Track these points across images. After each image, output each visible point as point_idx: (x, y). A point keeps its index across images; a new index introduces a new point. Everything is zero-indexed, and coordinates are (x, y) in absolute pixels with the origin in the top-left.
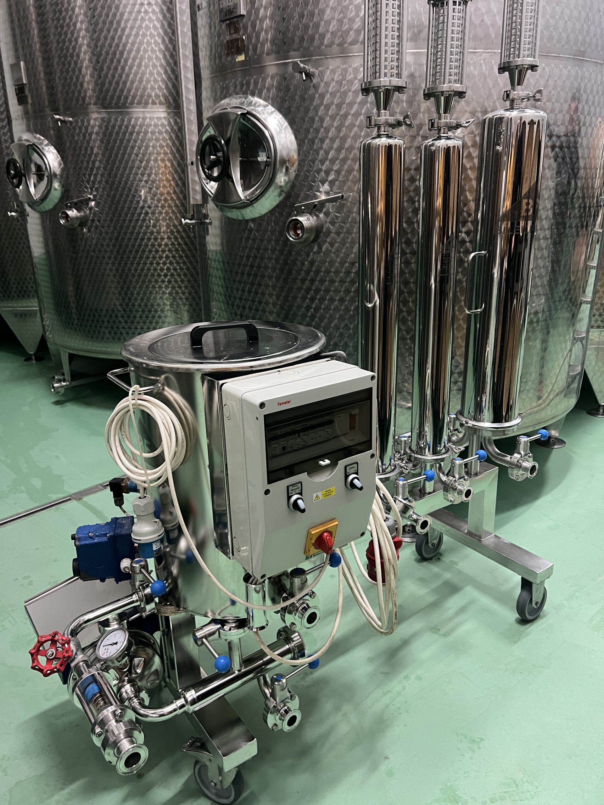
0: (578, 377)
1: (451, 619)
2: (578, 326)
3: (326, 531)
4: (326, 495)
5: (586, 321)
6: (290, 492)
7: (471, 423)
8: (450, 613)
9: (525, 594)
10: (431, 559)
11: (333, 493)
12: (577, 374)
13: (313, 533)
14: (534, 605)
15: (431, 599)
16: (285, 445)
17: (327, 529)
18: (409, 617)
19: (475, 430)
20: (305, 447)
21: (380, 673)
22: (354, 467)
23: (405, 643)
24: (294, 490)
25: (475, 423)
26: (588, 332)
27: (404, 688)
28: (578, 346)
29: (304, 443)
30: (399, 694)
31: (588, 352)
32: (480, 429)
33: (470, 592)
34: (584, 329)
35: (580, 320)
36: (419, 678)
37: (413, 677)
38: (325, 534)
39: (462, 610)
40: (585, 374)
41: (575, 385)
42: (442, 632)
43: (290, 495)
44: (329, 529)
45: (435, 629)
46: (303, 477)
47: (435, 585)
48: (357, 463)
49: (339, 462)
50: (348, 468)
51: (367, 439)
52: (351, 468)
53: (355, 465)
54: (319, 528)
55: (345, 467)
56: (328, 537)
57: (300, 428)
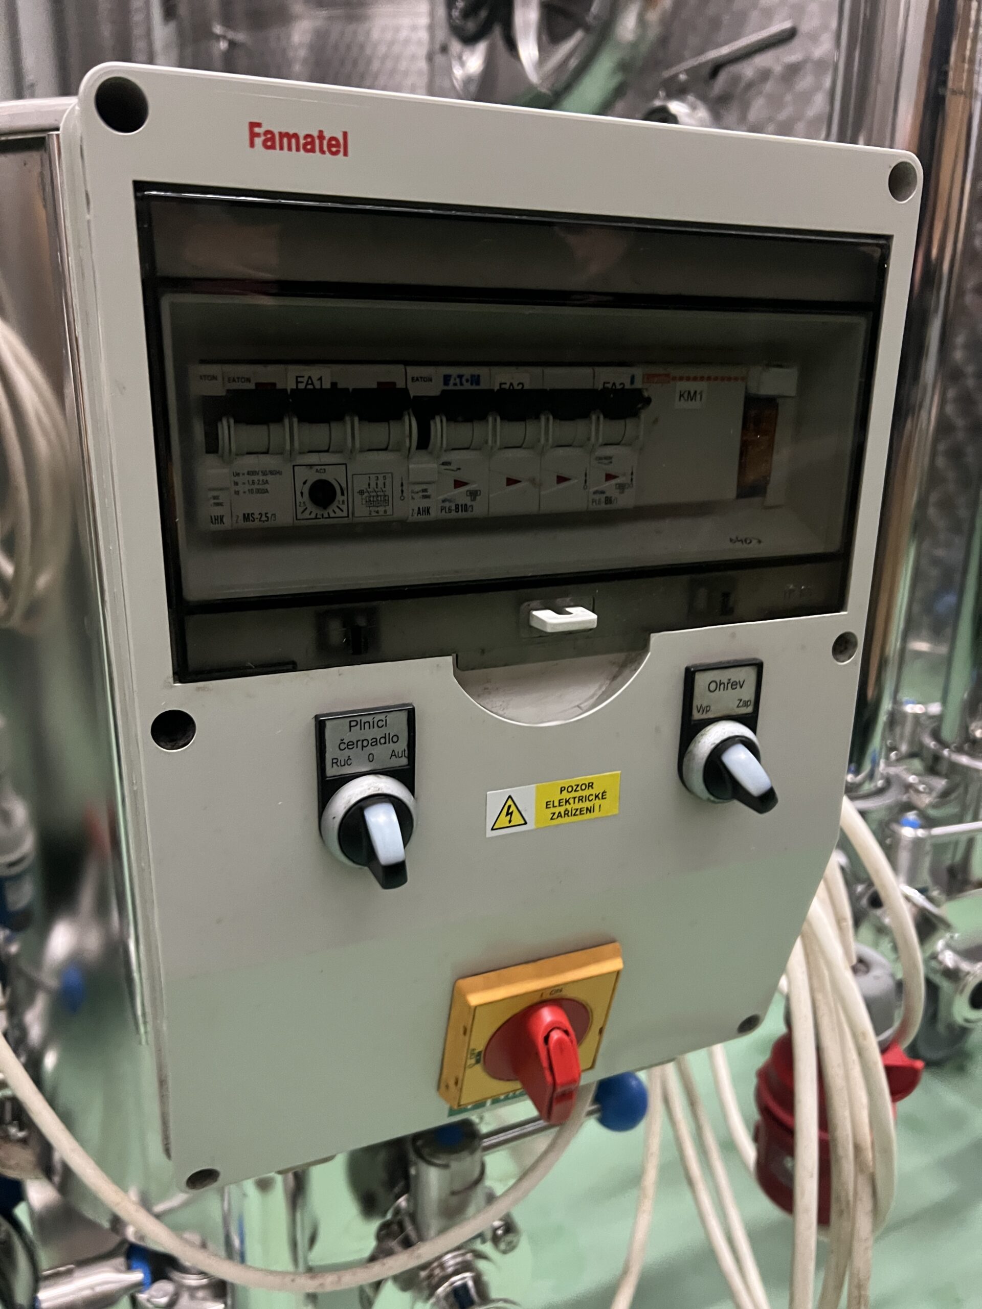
3: (552, 998)
4: (561, 808)
6: (331, 752)
11: (609, 807)
13: (475, 999)
16: (333, 475)
17: (558, 989)
22: (735, 685)
24: (363, 744)
38: (547, 1016)
43: (332, 771)
44: (569, 993)
46: (424, 679)
48: (759, 666)
49: (655, 638)
50: (702, 680)
51: (834, 545)
52: (719, 685)
53: (747, 675)
54: (509, 981)
55: (690, 675)
56: (556, 1035)
57: (433, 389)
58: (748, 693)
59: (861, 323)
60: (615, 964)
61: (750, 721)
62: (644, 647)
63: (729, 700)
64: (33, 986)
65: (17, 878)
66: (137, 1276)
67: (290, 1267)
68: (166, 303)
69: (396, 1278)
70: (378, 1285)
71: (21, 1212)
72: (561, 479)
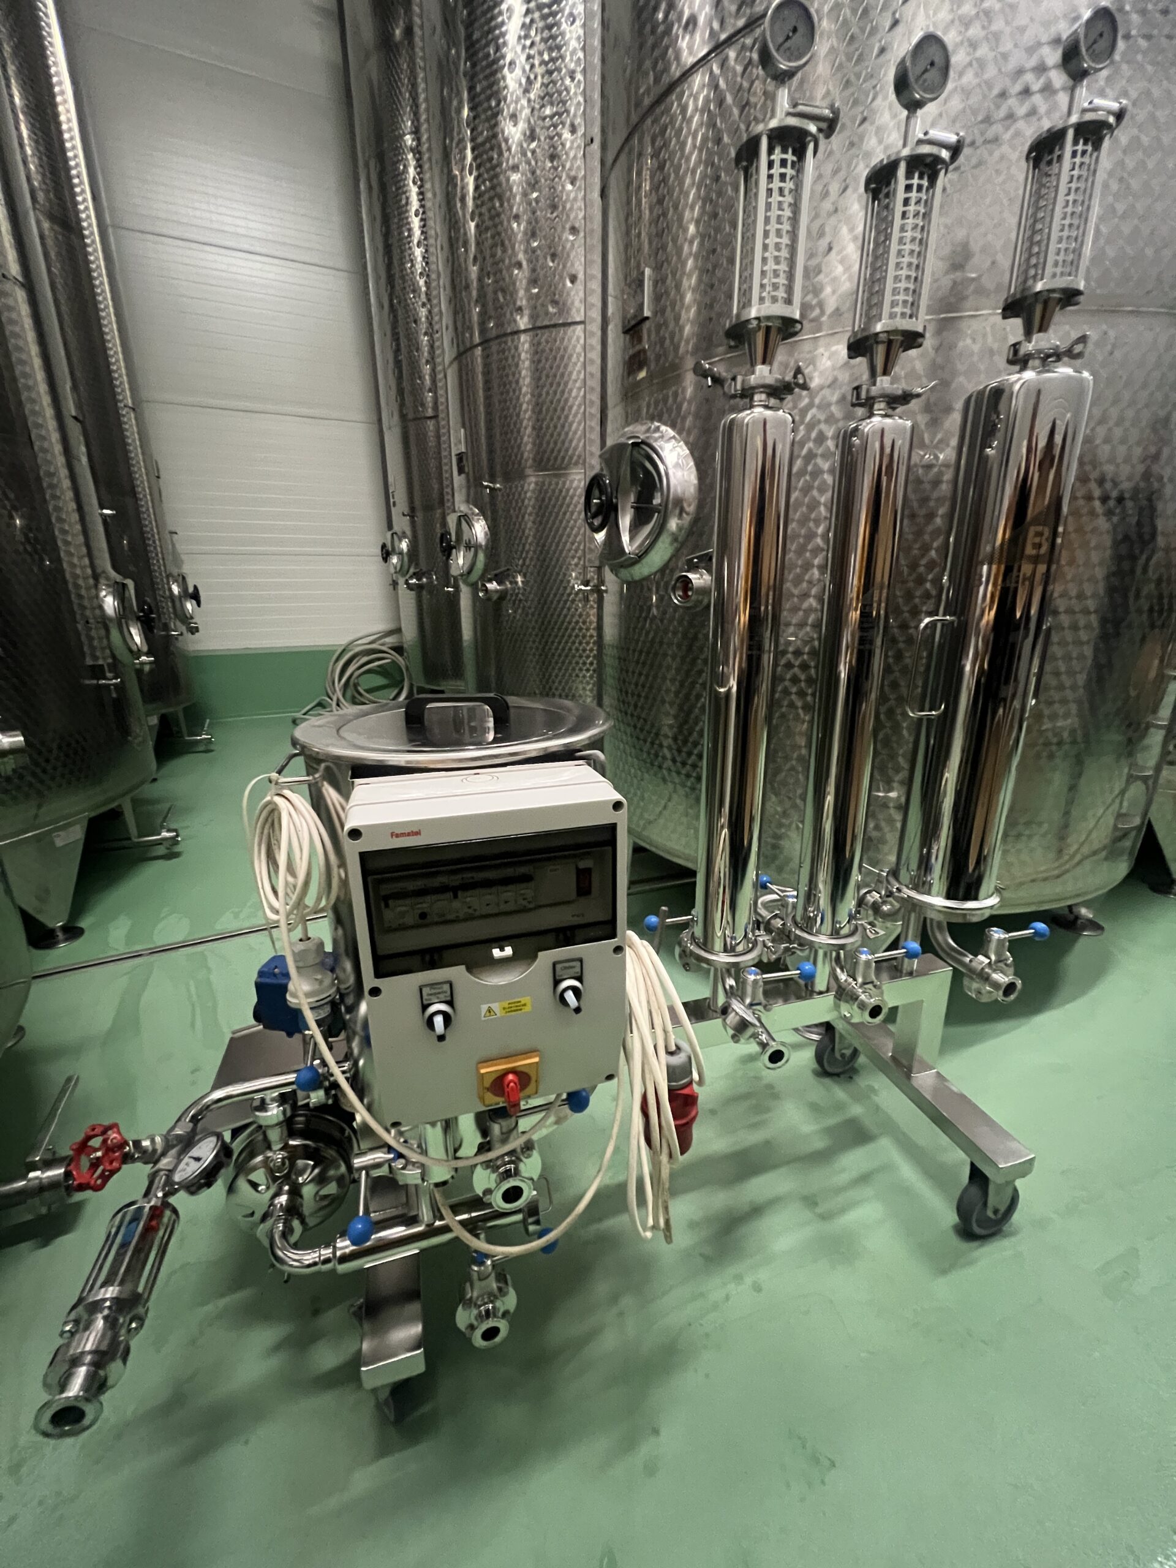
0: (1133, 834)
1: (840, 1190)
2: (1140, 758)
3: (513, 1071)
4: (509, 1010)
5: (1156, 751)
6: (425, 997)
7: (907, 892)
8: (844, 1178)
9: (975, 1191)
10: (838, 1075)
11: (528, 1009)
12: (1132, 829)
13: (483, 1071)
14: (990, 1213)
15: (819, 1144)
16: (428, 910)
17: (514, 1068)
18: (774, 1167)
19: (913, 906)
20: (470, 918)
21: (701, 1255)
22: (572, 967)
23: (756, 1211)
24: (435, 994)
25: (913, 894)
26: (1158, 769)
27: (727, 1298)
28: (1137, 790)
29: (470, 911)
30: (715, 1307)
31: (1158, 799)
32: (923, 906)
33: (885, 1148)
34: (1152, 763)
35: (1147, 748)
36: (757, 1288)
37: (749, 1280)
38: (511, 1077)
39: (864, 1179)
40: (1150, 826)
41: (1127, 843)
42: (819, 1210)
43: (425, 1002)
44: (519, 1069)
45: (810, 1201)
46: (457, 973)
47: (832, 1121)
48: (581, 960)
49: (540, 954)
50: (558, 967)
51: (609, 917)
52: (566, 968)
53: (578, 964)
54: (496, 1065)
55: (554, 965)
56: (512, 1084)
57: (457, 883)
58: (578, 969)
59: (610, 848)
60: (536, 1060)
61: (579, 979)
62: (535, 957)
63: (572, 972)
64: (355, 1033)
65: (348, 994)
66: (391, 1156)
67: (445, 1157)
68: (370, 879)
69: (482, 1163)
70: (475, 1165)
71: (354, 1124)
72: (506, 902)
